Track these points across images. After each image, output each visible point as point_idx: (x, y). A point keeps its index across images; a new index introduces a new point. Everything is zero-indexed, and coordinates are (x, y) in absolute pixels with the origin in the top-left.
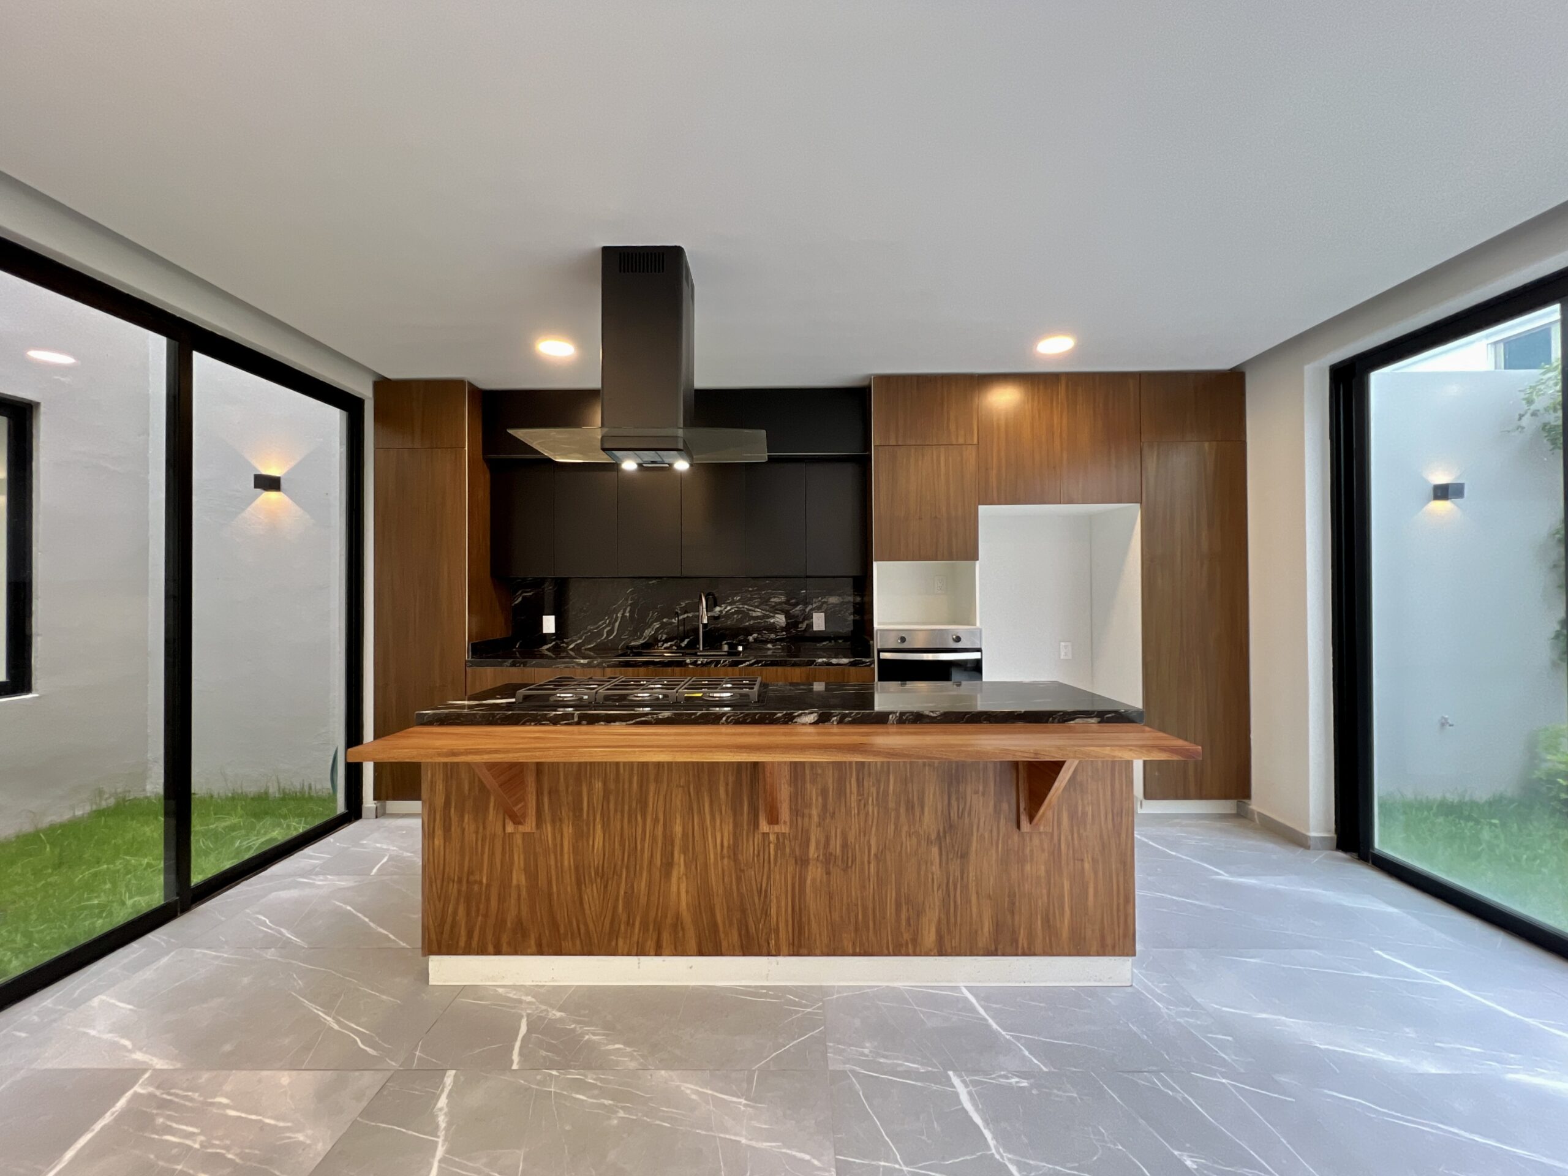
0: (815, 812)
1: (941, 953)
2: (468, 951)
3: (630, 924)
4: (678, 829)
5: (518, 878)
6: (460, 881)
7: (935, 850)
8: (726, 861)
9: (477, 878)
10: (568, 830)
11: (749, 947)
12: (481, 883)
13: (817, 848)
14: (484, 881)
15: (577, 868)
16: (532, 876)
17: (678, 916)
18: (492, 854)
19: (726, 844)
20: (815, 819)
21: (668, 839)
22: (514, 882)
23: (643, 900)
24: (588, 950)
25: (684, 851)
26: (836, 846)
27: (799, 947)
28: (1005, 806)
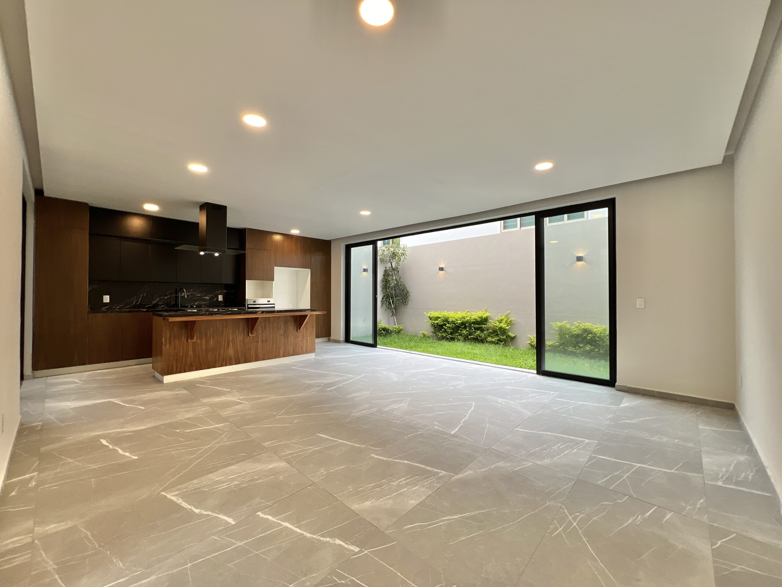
0: (260, 332)
1: (284, 357)
2: (176, 373)
3: (219, 360)
4: (231, 338)
5: (191, 353)
6: (174, 355)
7: (283, 337)
8: (241, 343)
9: (179, 354)
10: (204, 341)
11: (246, 361)
12: (180, 355)
13: (261, 339)
14: (181, 355)
15: (206, 349)
16: (194, 352)
17: (231, 357)
18: (183, 348)
19: (241, 340)
20: (260, 333)
21: (229, 341)
22: (190, 354)
23: (222, 354)
24: (209, 368)
25: (232, 342)
26: (264, 339)
27: (257, 359)
28: (295, 327)
